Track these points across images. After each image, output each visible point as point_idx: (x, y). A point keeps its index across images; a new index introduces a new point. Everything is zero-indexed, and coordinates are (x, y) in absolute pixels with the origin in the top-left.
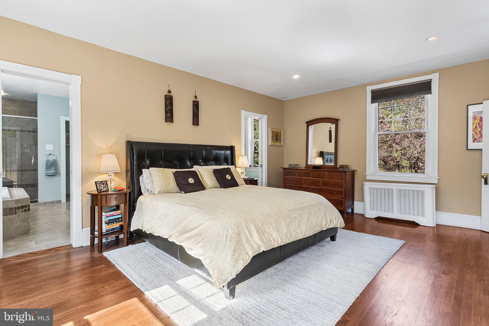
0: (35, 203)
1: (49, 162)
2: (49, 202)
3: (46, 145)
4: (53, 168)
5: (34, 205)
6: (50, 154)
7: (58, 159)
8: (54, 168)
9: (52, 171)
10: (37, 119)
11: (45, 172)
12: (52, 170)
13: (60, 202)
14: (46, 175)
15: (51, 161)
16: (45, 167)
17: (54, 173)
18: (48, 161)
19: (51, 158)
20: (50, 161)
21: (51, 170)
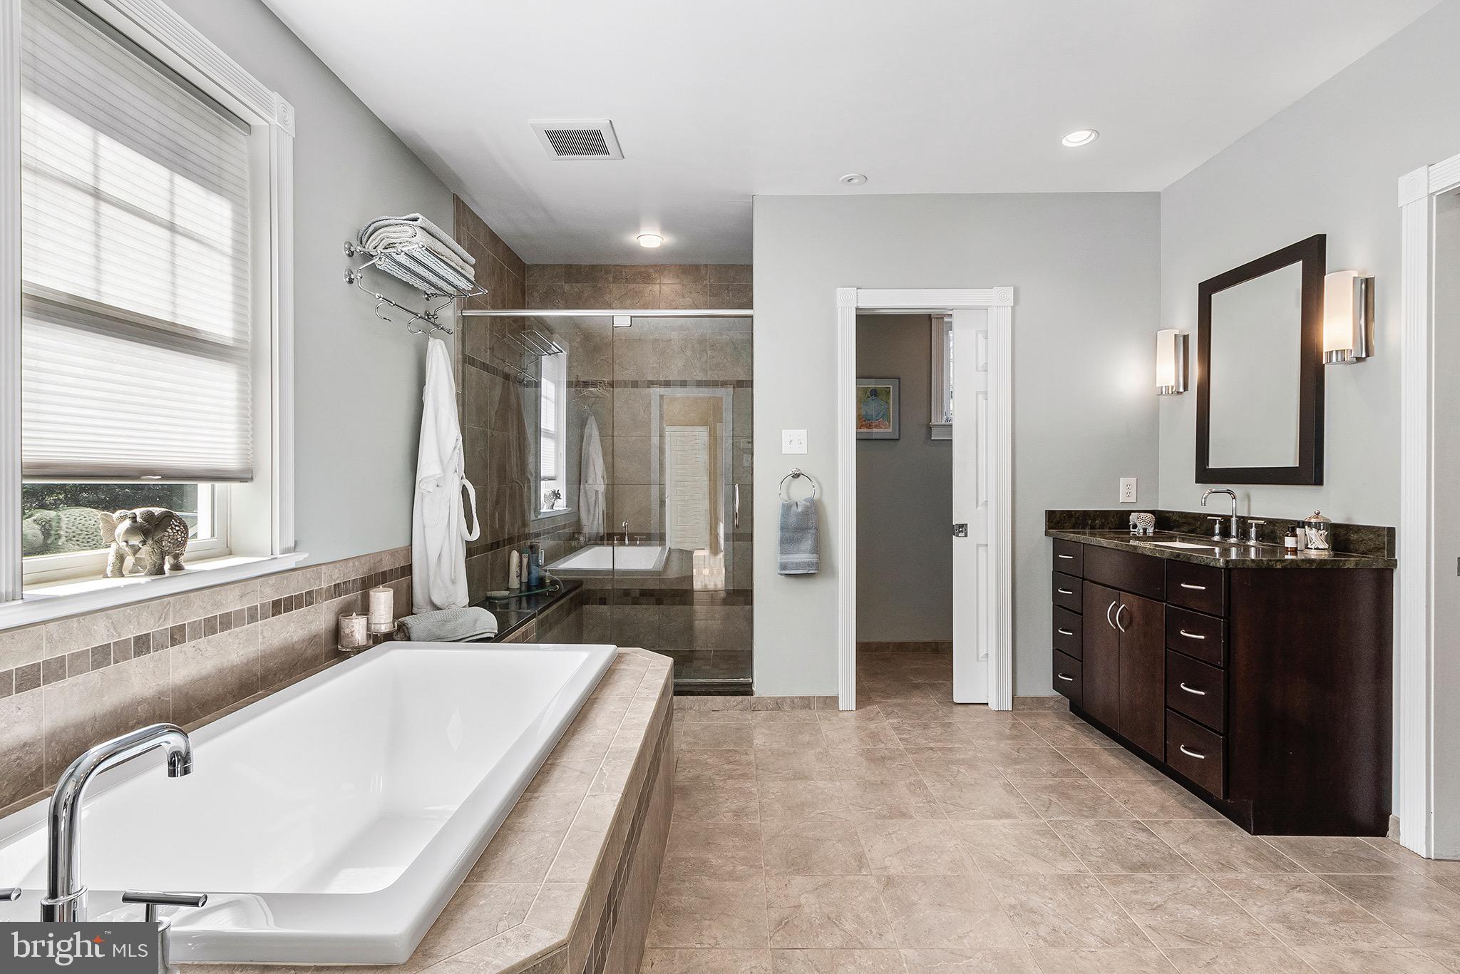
0: (740, 698)
1: (792, 512)
2: (792, 699)
3: (783, 431)
4: (808, 543)
5: (741, 707)
6: (798, 475)
7: (826, 500)
8: (810, 542)
9: (802, 556)
10: (751, 317)
11: (779, 560)
12: (804, 552)
13: (830, 702)
14: (781, 575)
15: (800, 509)
16: (778, 534)
17: (809, 565)
18: (787, 508)
19: (801, 493)
20: (795, 506)
21: (798, 551)
